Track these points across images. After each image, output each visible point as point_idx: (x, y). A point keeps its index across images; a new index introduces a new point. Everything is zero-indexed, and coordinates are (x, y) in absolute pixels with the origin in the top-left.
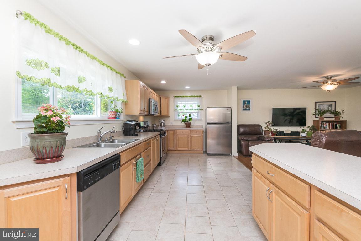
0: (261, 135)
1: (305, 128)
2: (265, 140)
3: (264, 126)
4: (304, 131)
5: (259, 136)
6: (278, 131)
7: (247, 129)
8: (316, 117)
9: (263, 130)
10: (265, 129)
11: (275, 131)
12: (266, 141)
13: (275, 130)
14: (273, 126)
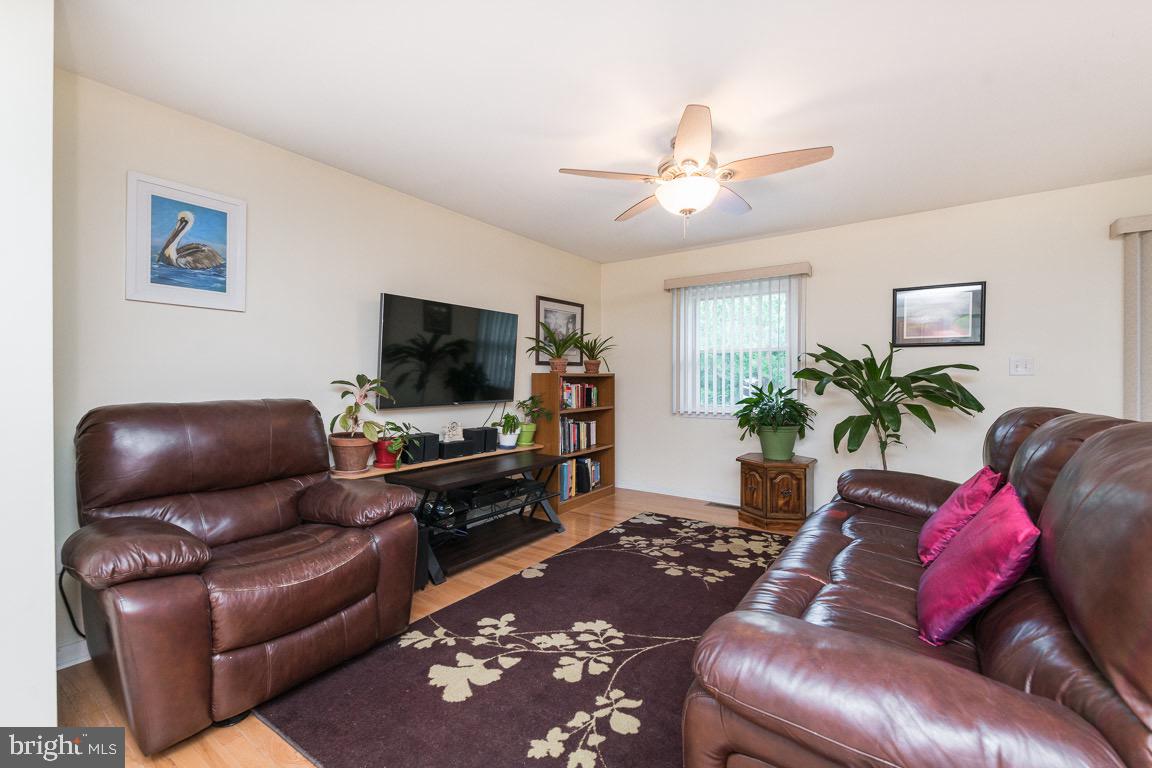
0: (312, 480)
1: (511, 409)
2: (360, 519)
3: (331, 409)
4: (510, 424)
5: (301, 484)
6: (412, 432)
7: (193, 439)
8: (539, 363)
9: (328, 432)
10: (338, 429)
11: (397, 434)
12: (363, 527)
13: (398, 429)
14: (384, 405)
